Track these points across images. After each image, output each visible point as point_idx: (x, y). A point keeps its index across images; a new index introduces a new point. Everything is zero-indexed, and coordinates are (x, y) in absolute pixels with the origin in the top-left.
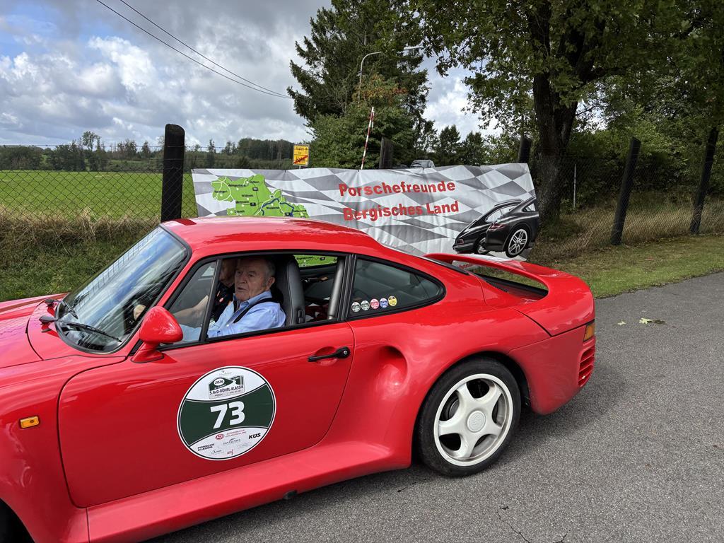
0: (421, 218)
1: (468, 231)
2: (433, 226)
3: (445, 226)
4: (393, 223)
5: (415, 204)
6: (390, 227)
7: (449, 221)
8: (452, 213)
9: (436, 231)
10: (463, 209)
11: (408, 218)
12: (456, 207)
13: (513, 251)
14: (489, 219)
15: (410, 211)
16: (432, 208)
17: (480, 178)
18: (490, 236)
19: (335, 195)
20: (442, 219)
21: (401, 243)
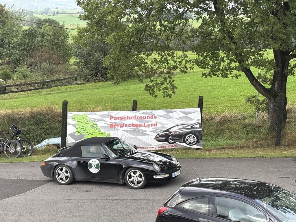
0: (141, 128)
1: (161, 134)
2: (146, 131)
3: (151, 131)
5: (138, 123)
6: (127, 130)
7: (153, 130)
8: (154, 127)
9: (147, 133)
10: (159, 125)
11: (135, 128)
12: (156, 125)
13: (190, 143)
14: (171, 130)
15: (136, 125)
16: (146, 124)
17: (170, 114)
18: (173, 136)
19: (108, 120)
20: (150, 129)
21: (132, 136)
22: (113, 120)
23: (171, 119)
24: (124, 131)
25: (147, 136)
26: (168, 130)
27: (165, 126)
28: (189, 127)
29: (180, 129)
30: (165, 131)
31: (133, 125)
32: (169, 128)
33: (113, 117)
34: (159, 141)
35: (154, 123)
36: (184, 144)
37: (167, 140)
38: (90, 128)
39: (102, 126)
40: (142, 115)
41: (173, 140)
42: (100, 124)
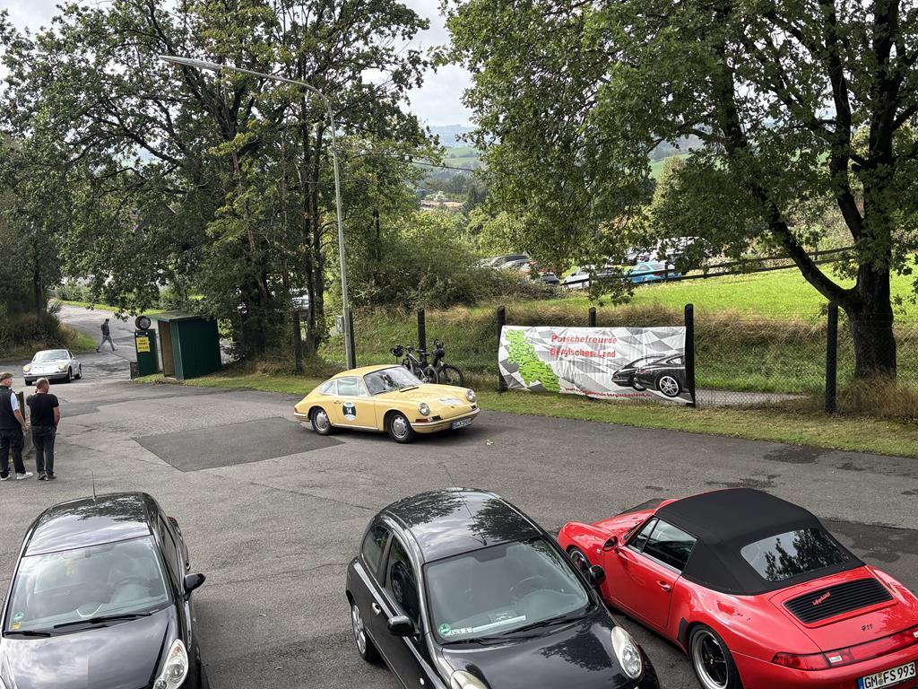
0: (593, 359)
1: (621, 371)
2: (599, 365)
3: (607, 366)
4: (576, 360)
5: (590, 350)
6: (574, 362)
7: (610, 363)
8: (611, 358)
9: (601, 367)
10: (618, 356)
11: (584, 357)
12: (613, 354)
13: (668, 392)
14: (636, 365)
15: (586, 354)
16: (601, 353)
17: (637, 337)
18: (640, 377)
19: (549, 341)
20: (606, 361)
21: (581, 372)
22: (557, 343)
23: (637, 346)
24: (570, 361)
25: (601, 374)
26: (630, 366)
27: (627, 358)
28: (664, 362)
29: (649, 365)
30: (626, 367)
31: (582, 353)
32: (632, 361)
33: (556, 337)
34: (619, 384)
35: (612, 351)
36: (659, 393)
37: (631, 384)
38: (525, 353)
39: (540, 352)
40: (597, 336)
41: (641, 383)
42: (538, 347)
